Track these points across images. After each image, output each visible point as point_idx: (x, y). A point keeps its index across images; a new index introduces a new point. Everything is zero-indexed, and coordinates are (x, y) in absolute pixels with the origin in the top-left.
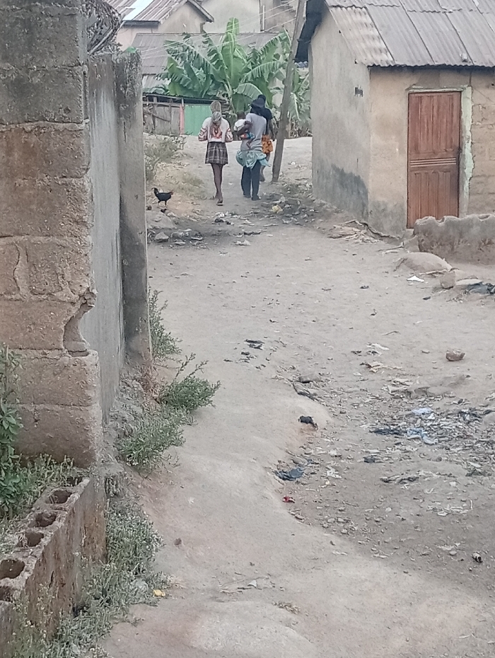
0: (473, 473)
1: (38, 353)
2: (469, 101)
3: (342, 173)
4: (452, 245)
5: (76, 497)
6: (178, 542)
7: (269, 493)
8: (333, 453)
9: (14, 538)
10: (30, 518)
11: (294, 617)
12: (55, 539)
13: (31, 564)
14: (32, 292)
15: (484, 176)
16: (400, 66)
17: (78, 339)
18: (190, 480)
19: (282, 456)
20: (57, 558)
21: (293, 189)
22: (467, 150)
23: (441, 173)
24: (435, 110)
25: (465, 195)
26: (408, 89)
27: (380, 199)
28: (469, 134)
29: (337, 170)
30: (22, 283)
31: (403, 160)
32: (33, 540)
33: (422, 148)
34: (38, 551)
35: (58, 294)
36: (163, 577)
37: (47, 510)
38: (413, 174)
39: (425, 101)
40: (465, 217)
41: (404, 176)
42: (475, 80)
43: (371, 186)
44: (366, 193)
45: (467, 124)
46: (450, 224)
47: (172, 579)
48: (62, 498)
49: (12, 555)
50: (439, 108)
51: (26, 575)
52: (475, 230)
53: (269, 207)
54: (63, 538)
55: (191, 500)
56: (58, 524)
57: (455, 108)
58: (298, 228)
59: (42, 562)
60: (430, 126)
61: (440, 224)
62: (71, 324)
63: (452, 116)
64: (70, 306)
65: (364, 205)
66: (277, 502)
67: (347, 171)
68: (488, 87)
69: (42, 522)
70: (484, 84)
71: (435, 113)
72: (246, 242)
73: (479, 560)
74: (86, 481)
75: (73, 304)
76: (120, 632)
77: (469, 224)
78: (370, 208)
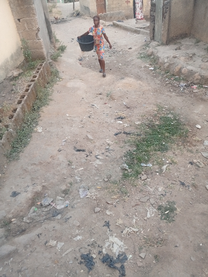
0: (110, 56)
1: (32, 40)
3: (85, 7)
4: (105, 18)
5: (44, 65)
6: (63, 72)
7: (77, 63)
8: (87, 56)
9: (34, 72)
10: (37, 69)
11: (83, 81)
12: (41, 71)
13: (38, 76)
14: (29, 29)
15: (110, 5)
17: (38, 37)
18: (64, 62)
19: (79, 57)
20: (42, 75)
21: (77, 11)
22: (106, 0)
23: (102, 5)
25: (107, 9)
27: (92, 11)
29: (84, 6)
30: (26, 27)
31: (95, 3)
32: (38, 72)
33: (98, 0)
34: (39, 74)
35: (33, 29)
36: (61, 77)
37: (39, 67)
38: (98, 6)
40: (107, 13)
41: (96, 6)
43: (90, 9)
44: (90, 10)
46: (105, 14)
47: (63, 78)
48: (41, 65)
49: (34, 75)
51: (37, 78)
52: (109, 15)
53: (73, 15)
54: (43, 72)
55: (64, 65)
56: (41, 69)
58: (79, 18)
59: (40, 75)
61: (103, 15)
62: (37, 34)
64: (35, 31)
65: (90, 13)
66: (79, 64)
67: (86, 6)
69: (38, 69)
72: (70, 22)
73: (111, 69)
74: (45, 62)
75: (36, 30)
76: (55, 86)
77: (108, 14)
78: (91, 13)
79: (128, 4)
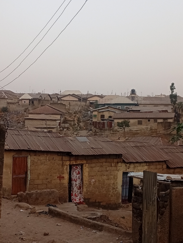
2: (29, 159)
15: (33, 180)
16: (12, 149)
22: (29, 173)
23: (21, 179)
24: (20, 161)
25: (28, 185)
26: (13, 156)
28: (29, 168)
31: (11, 175)
33: (16, 172)
38: (14, 179)
39: (17, 159)
41: (11, 180)
42: (31, 154)
45: (29, 165)
46: (27, 194)
50: (21, 161)
52: (34, 195)
57: (26, 161)
60: (19, 166)
63: (25, 163)
68: (34, 156)
70: (33, 155)
71: (20, 163)
79: (61, 181)
